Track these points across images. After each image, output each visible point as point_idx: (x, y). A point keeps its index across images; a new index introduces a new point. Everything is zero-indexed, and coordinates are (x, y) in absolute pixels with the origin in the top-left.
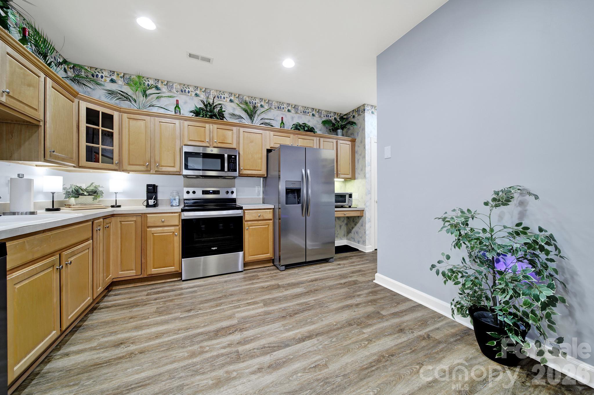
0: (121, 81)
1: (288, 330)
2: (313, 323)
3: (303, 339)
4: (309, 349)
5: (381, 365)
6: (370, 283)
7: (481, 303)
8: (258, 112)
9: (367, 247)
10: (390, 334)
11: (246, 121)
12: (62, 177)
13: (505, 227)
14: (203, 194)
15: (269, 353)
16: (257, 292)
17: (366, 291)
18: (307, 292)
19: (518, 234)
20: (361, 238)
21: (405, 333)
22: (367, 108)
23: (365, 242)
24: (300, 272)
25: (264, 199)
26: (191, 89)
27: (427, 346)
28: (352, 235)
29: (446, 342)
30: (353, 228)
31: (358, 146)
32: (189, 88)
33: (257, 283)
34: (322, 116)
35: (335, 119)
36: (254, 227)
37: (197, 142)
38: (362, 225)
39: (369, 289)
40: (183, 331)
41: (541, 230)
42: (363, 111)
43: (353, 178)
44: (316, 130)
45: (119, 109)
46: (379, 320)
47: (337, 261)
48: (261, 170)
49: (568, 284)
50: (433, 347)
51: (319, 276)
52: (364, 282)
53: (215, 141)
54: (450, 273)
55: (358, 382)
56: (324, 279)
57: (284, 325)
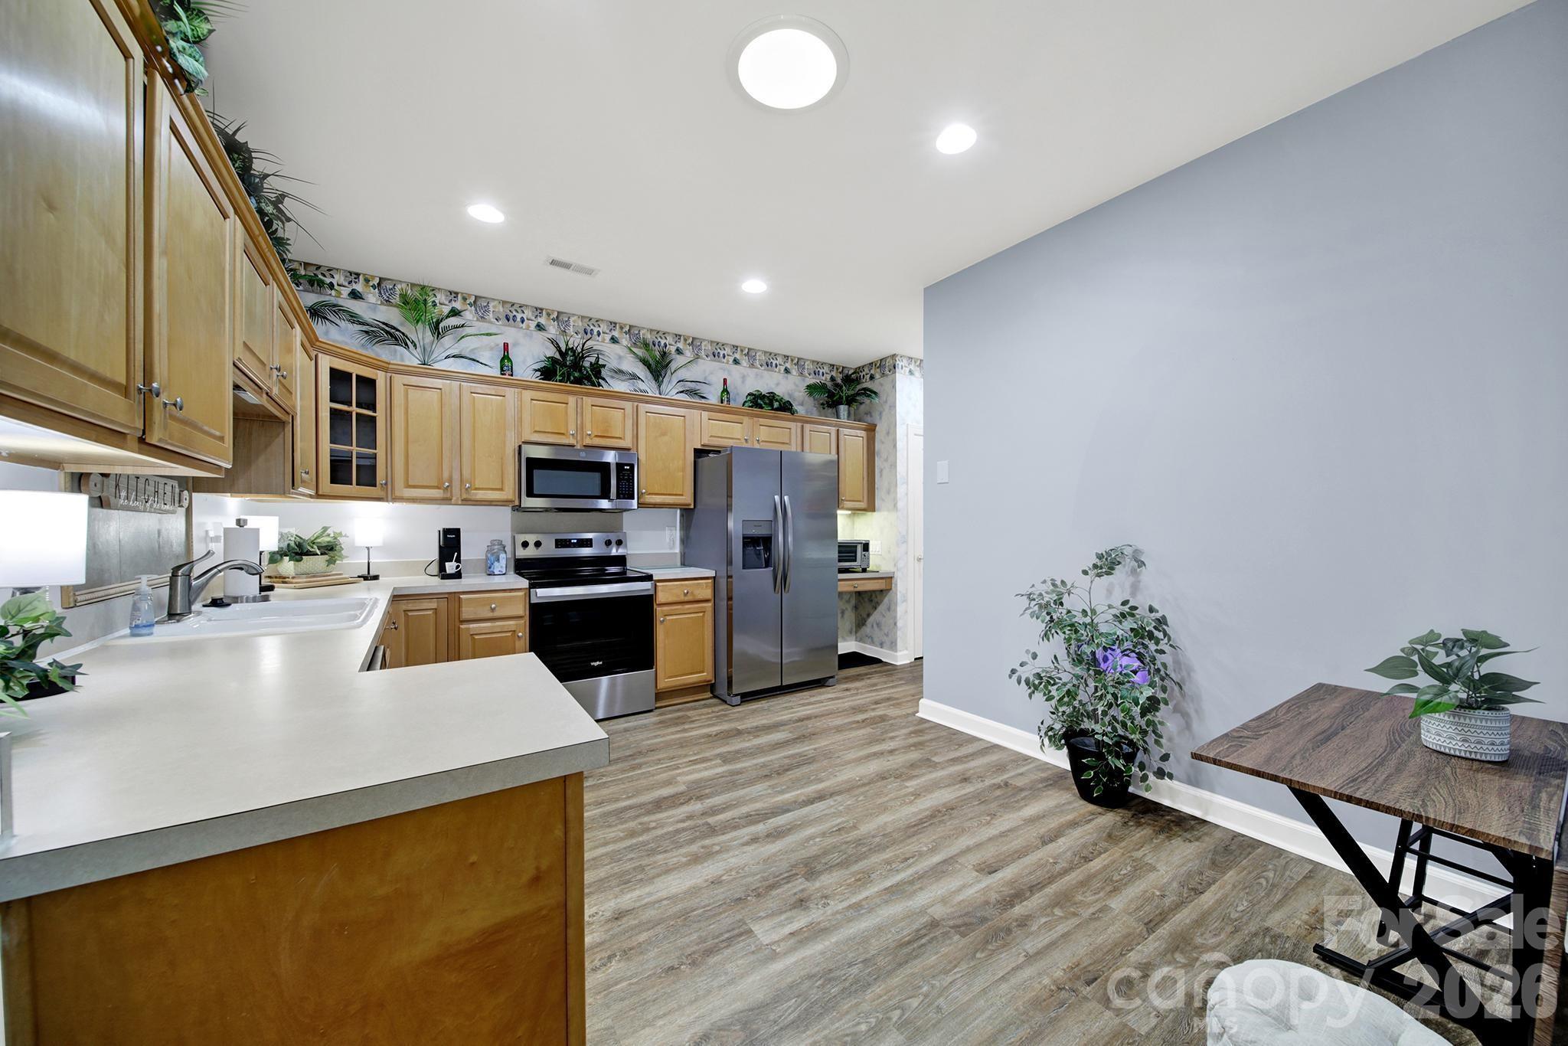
0: (374, 295)
1: (782, 792)
2: (821, 781)
3: (810, 801)
4: (825, 812)
5: (935, 820)
6: (910, 719)
7: (1080, 725)
8: (673, 366)
9: (899, 654)
10: (949, 785)
11: (648, 386)
12: (277, 518)
13: (1110, 607)
14: (557, 546)
15: (760, 821)
16: (701, 744)
17: (904, 731)
18: (797, 738)
19: (1123, 615)
20: (887, 635)
21: (970, 782)
22: (900, 364)
23: (896, 645)
24: (771, 706)
25: (683, 556)
26: (528, 314)
27: (1003, 795)
28: (867, 629)
29: (1031, 788)
30: (869, 615)
31: (881, 440)
32: (523, 312)
33: (693, 728)
34: (806, 373)
35: (833, 379)
36: (675, 617)
37: (549, 435)
38: (889, 609)
39: (909, 727)
40: (593, 807)
41: (1151, 610)
42: (892, 368)
43: (871, 507)
44: (795, 407)
45: (387, 366)
46: (930, 769)
47: (840, 683)
48: (682, 495)
49: (1185, 684)
50: (1013, 794)
51: (814, 711)
52: (899, 717)
53: (589, 432)
54: (1037, 679)
55: (905, 839)
56: (822, 716)
57: (772, 787)
